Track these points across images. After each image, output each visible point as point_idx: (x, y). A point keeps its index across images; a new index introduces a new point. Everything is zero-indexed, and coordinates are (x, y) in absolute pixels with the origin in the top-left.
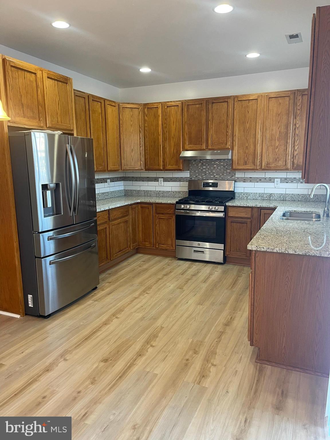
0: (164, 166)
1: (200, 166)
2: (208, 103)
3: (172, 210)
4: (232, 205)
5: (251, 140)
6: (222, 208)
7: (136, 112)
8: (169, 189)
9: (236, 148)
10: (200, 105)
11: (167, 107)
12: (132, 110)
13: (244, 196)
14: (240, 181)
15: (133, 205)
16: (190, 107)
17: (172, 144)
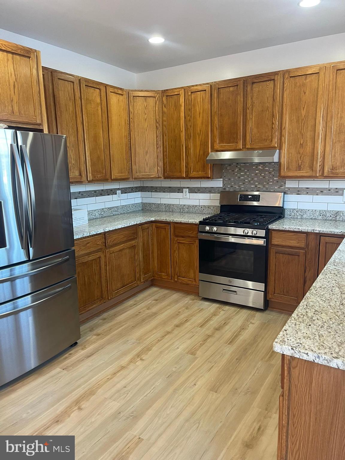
0: (187, 172)
1: (237, 172)
2: (247, 84)
3: (195, 232)
4: (278, 228)
5: (309, 135)
6: (262, 233)
7: (151, 101)
8: (196, 203)
9: (285, 147)
10: (235, 87)
11: (192, 92)
12: (146, 100)
13: (298, 214)
14: (292, 193)
15: (145, 225)
16: (221, 90)
17: (198, 143)
